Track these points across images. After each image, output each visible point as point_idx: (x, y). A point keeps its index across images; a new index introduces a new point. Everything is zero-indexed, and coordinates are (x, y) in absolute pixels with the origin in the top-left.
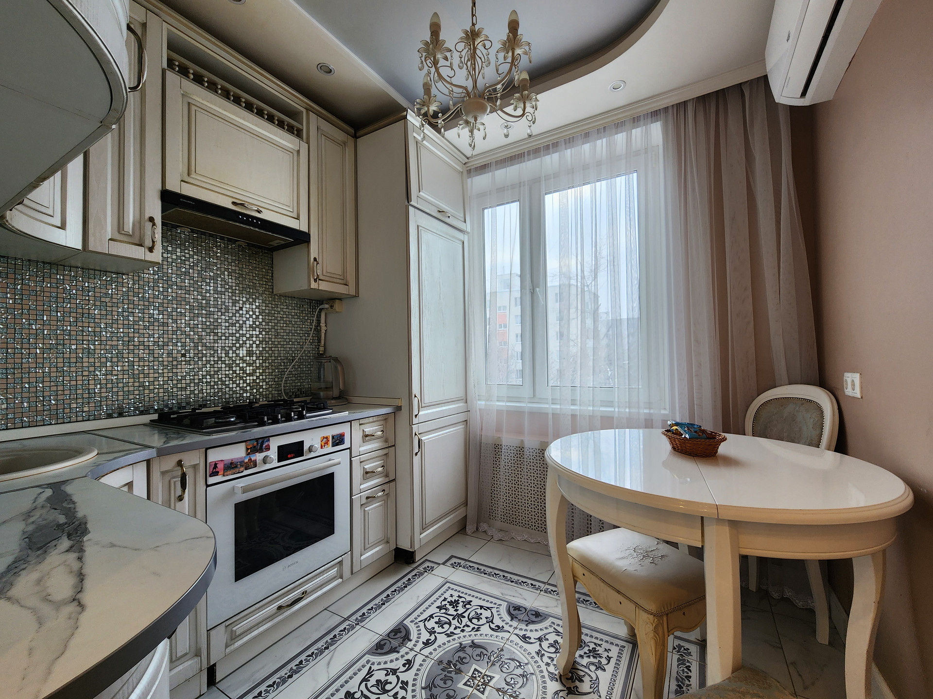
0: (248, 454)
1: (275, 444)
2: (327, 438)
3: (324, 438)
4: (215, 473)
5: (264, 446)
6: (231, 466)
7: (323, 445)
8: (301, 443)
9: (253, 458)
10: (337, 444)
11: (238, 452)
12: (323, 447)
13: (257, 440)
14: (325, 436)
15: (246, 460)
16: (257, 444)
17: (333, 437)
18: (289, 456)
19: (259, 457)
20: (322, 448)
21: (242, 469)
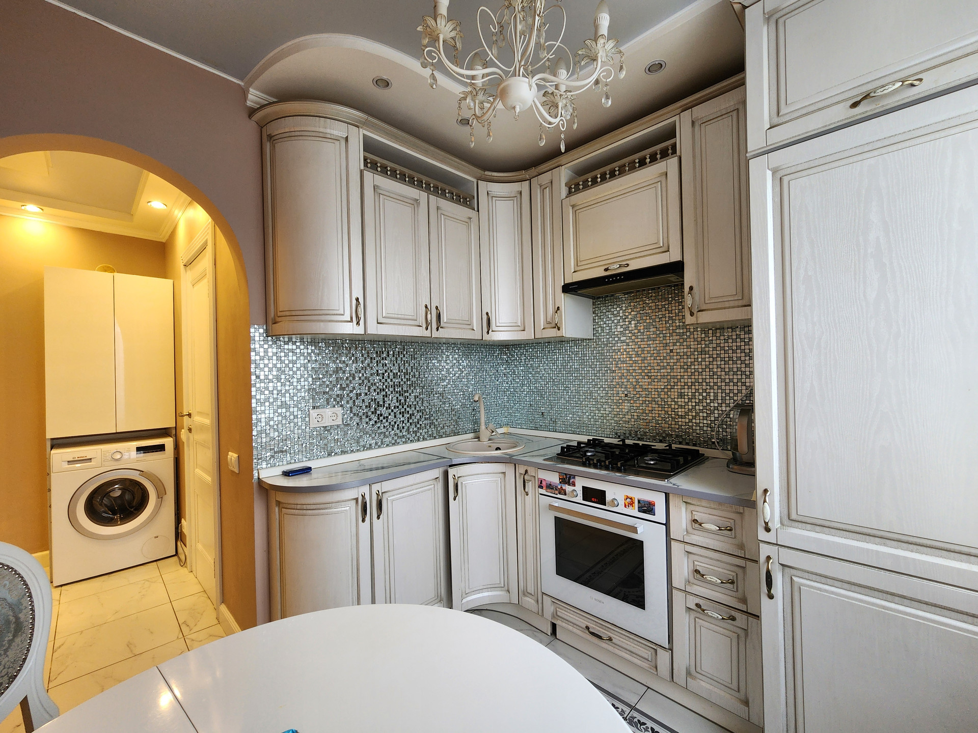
0: (560, 483)
1: (580, 483)
2: (631, 499)
3: (627, 497)
4: (541, 487)
5: (571, 481)
6: (550, 487)
7: (627, 504)
8: (603, 493)
9: (564, 488)
10: (644, 512)
11: (554, 478)
12: (627, 507)
13: (566, 474)
14: (630, 495)
15: (559, 487)
16: (566, 477)
17: (639, 501)
18: (593, 499)
19: (568, 488)
20: (625, 506)
21: (557, 492)
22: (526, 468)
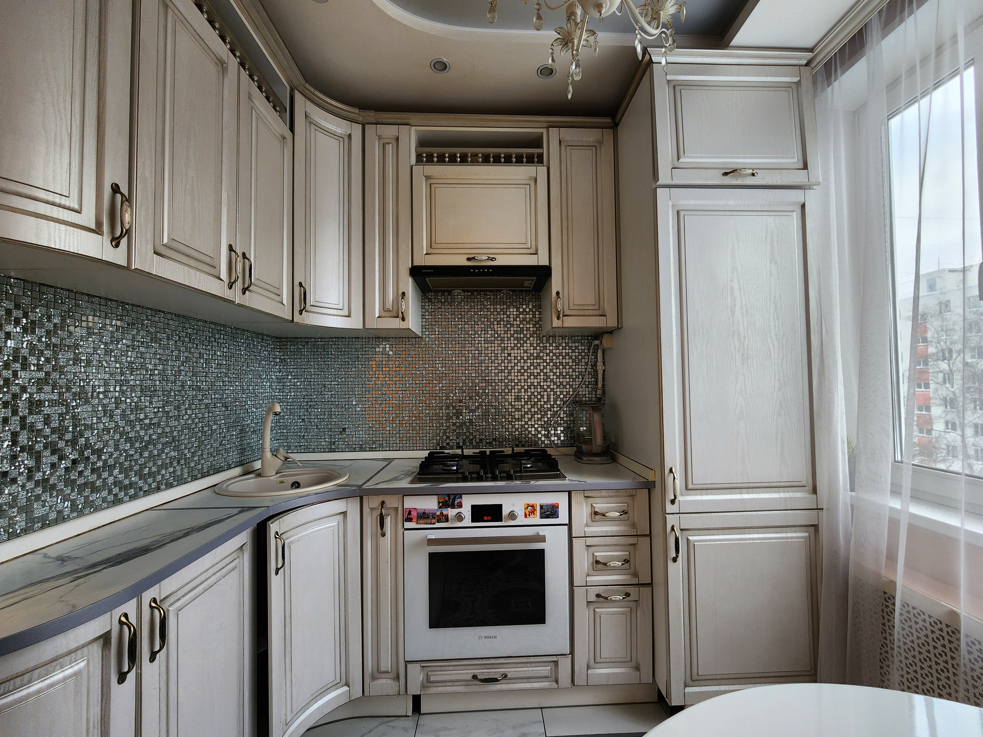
0: (440, 507)
1: (468, 502)
2: (533, 506)
3: (528, 505)
4: (409, 520)
5: (456, 502)
6: (424, 516)
7: (528, 513)
8: (499, 507)
9: (445, 513)
10: (547, 517)
11: (430, 504)
12: (528, 516)
13: (448, 495)
14: (531, 503)
15: (438, 513)
16: (449, 499)
17: (541, 507)
18: (485, 518)
19: (451, 512)
20: (526, 516)
21: (433, 521)
22: (381, 498)
